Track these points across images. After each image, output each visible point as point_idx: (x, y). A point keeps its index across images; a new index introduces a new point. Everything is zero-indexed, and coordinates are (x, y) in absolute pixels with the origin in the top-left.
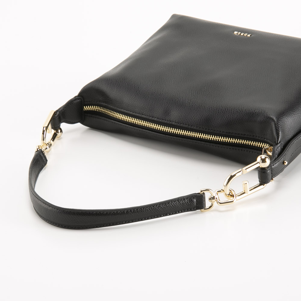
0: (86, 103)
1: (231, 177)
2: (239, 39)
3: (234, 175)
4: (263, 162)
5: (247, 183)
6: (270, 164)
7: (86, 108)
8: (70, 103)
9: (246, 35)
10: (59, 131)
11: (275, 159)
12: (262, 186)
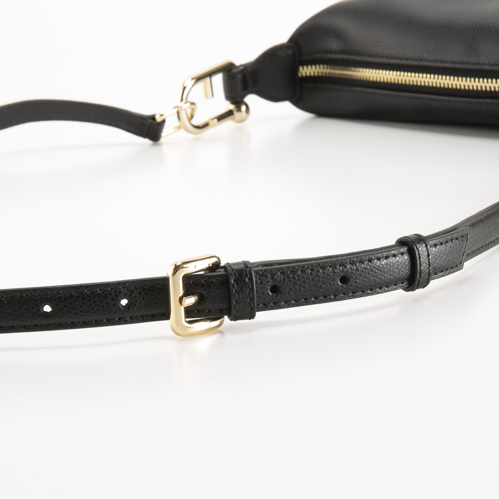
0: (304, 58)
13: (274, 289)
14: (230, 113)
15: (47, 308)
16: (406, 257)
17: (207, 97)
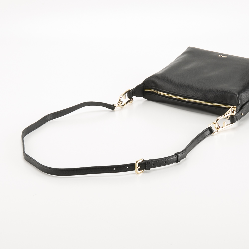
0: (146, 87)
1: (218, 120)
2: (221, 58)
3: (219, 119)
4: (232, 113)
5: (225, 122)
6: (236, 114)
7: (146, 90)
8: (138, 87)
9: (224, 56)
10: (132, 99)
11: (238, 112)
12: (232, 124)
13: (153, 165)
14: (129, 101)
15: (114, 169)
16: (176, 157)
17: (124, 99)
